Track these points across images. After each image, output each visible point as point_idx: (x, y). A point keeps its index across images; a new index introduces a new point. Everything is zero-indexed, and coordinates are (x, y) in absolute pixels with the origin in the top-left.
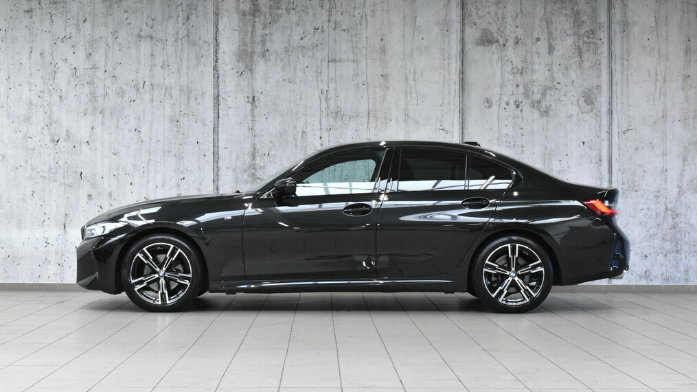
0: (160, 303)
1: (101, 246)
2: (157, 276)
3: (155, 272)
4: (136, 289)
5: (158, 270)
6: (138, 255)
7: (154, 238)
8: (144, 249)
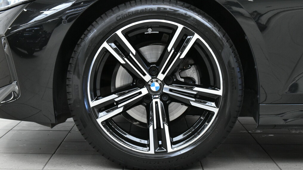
0: (152, 151)
1: (23, 27)
2: (144, 91)
3: (143, 84)
4: (99, 121)
5: (147, 78)
6: (105, 45)
7: (139, 8)
8: (119, 33)
